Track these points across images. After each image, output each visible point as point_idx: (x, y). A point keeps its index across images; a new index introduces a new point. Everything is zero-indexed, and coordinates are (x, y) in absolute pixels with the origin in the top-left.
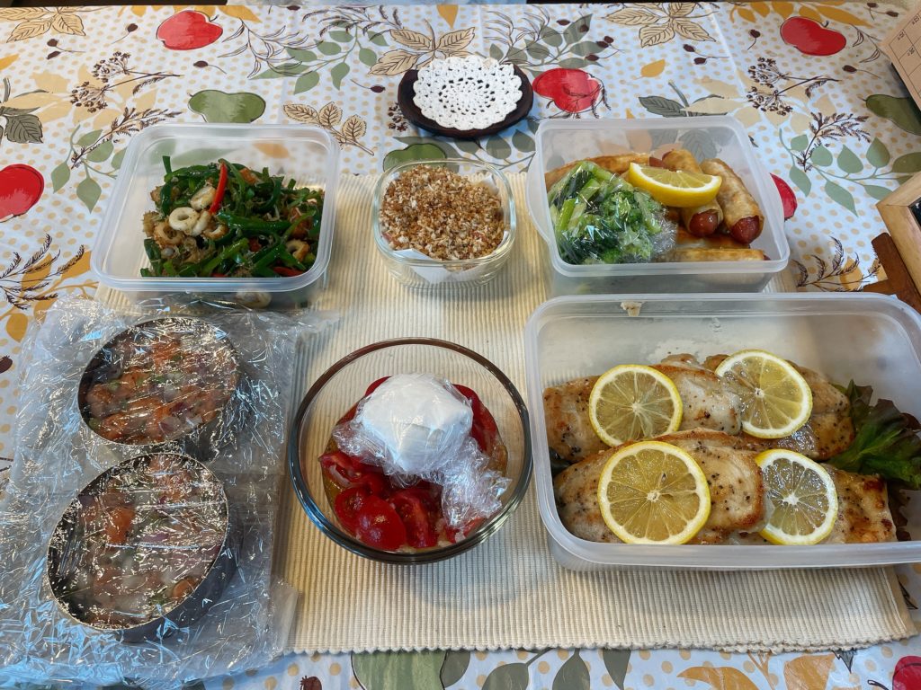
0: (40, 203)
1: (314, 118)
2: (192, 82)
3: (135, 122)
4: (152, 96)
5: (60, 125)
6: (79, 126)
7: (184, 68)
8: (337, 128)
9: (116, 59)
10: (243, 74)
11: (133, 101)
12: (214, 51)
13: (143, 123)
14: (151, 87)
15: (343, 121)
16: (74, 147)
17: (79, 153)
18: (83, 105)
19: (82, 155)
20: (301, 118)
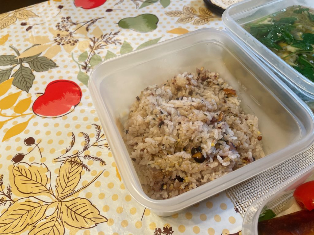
0: (84, 95)
1: (183, 14)
2: (112, 18)
3: (101, 42)
4: (97, 30)
5: (61, 56)
6: (72, 54)
7: (102, 14)
8: (198, 14)
9: (65, 21)
10: (133, 8)
11: (91, 34)
12: (110, 4)
13: (105, 41)
14: (94, 26)
15: (197, 10)
16: (79, 63)
17: (84, 65)
18: (66, 44)
19: (87, 65)
20: (178, 16)
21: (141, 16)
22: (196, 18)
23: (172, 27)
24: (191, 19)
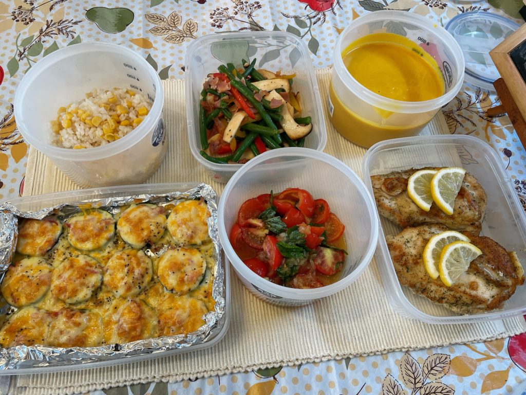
0: (3, 84)
1: (165, 22)
2: (86, 2)
3: (54, 29)
4: (61, 12)
5: (8, 34)
6: (20, 34)
8: (180, 28)
11: (51, 15)
13: (59, 29)
14: (60, 6)
15: (183, 23)
16: (19, 47)
17: (22, 51)
18: (20, 21)
19: (24, 52)
20: (157, 23)
21: (117, 10)
22: (173, 32)
23: (139, 35)
24: (167, 32)
